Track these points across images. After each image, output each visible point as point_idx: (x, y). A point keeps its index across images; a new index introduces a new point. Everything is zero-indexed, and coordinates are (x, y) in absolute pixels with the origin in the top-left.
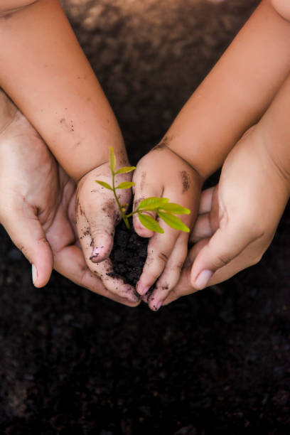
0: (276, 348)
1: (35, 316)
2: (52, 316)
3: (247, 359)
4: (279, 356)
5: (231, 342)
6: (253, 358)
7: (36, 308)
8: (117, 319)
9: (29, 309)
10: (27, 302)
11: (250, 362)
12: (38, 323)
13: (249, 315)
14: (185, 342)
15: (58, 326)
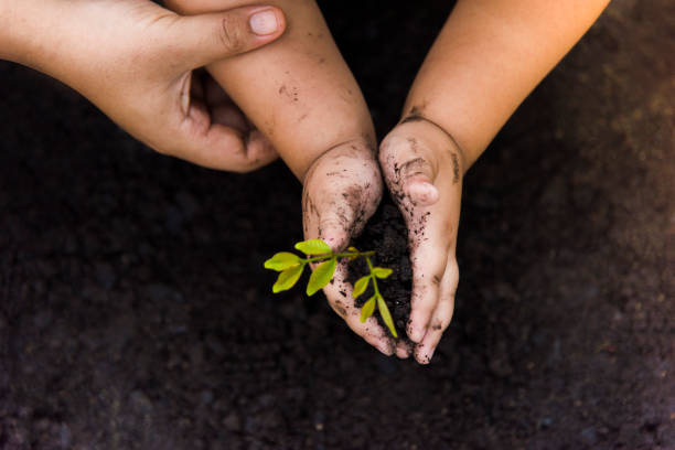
0: (578, 403)
1: (217, 406)
2: (243, 401)
3: (539, 423)
4: (585, 414)
5: (512, 404)
6: (548, 421)
7: (217, 395)
8: (340, 392)
9: (207, 396)
10: (204, 387)
11: (544, 427)
12: (222, 415)
13: (531, 366)
14: (445, 411)
15: (253, 415)
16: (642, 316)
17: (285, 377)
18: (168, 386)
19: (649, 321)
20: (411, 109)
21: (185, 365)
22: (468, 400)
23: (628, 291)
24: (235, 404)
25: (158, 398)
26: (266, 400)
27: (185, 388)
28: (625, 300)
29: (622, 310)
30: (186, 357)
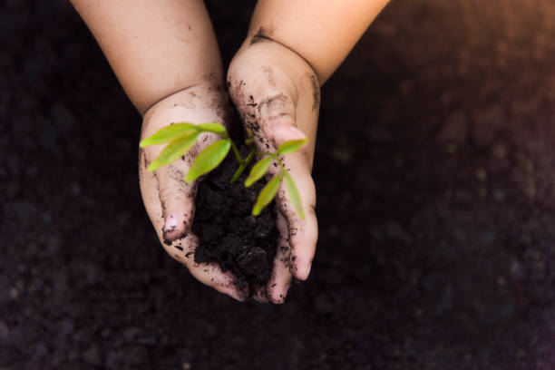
1: (77, 337)
2: (106, 333)
5: (397, 353)
8: (211, 329)
9: (67, 326)
10: (65, 315)
12: (84, 347)
13: (419, 313)
14: (323, 357)
15: (116, 349)
16: (540, 265)
17: (153, 310)
18: (27, 313)
19: (547, 271)
20: (258, 29)
21: (48, 291)
22: (348, 347)
23: (527, 239)
24: (97, 335)
25: (16, 323)
26: (130, 333)
27: (45, 314)
28: (523, 247)
29: (520, 258)
30: (49, 283)
